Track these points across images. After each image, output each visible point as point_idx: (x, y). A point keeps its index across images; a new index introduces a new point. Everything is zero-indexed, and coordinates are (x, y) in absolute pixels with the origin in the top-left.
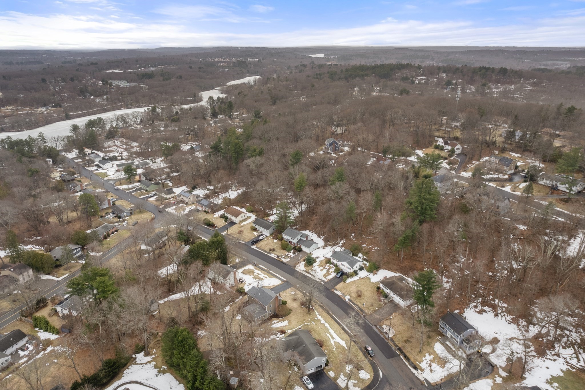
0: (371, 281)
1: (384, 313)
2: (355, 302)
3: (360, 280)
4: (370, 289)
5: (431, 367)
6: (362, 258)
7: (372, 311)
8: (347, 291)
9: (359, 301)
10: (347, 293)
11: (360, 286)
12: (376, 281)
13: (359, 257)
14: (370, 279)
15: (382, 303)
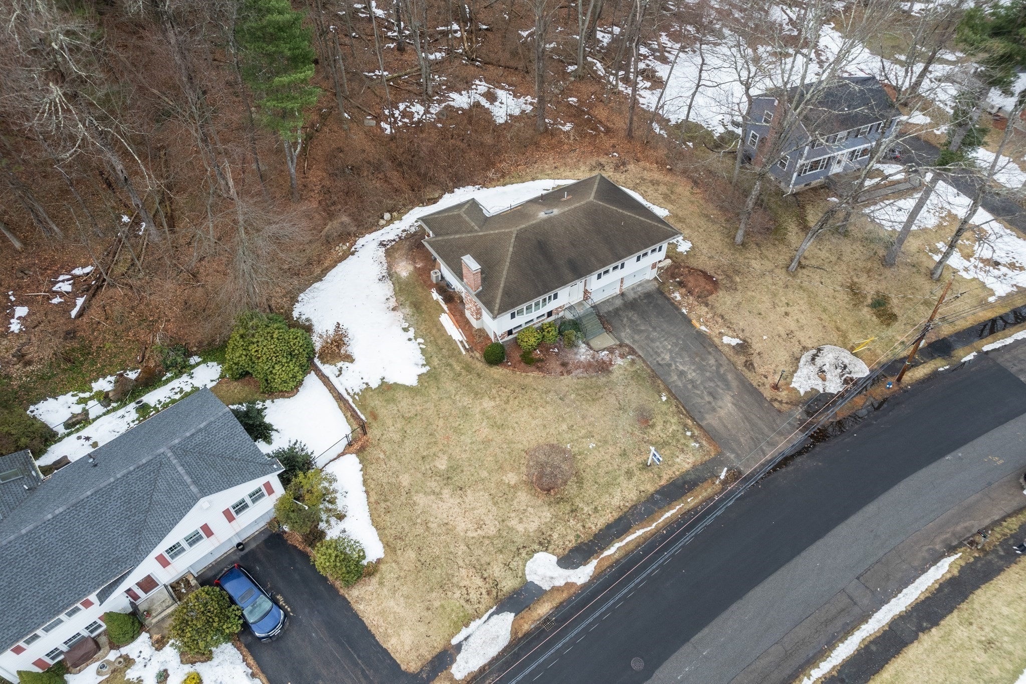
0: (411, 380)
1: (701, 369)
2: (598, 523)
3: (374, 453)
4: (487, 404)
5: (997, 264)
6: (95, 409)
7: (686, 427)
8: (480, 569)
9: (590, 490)
10: (497, 571)
11: (442, 464)
12: (420, 359)
13: (77, 423)
14: (387, 389)
15: (620, 361)
